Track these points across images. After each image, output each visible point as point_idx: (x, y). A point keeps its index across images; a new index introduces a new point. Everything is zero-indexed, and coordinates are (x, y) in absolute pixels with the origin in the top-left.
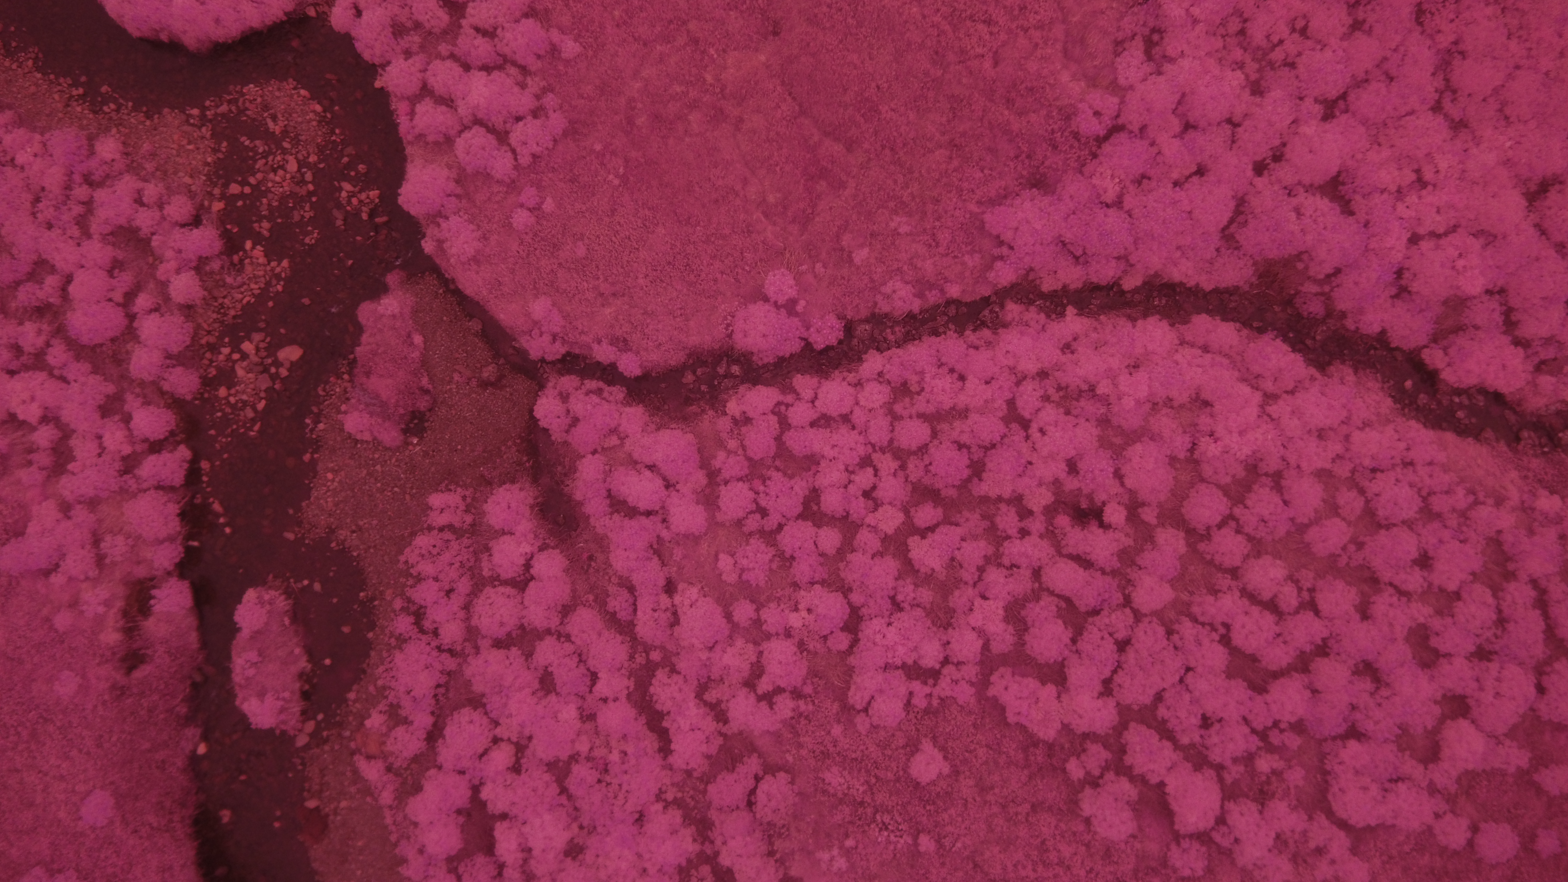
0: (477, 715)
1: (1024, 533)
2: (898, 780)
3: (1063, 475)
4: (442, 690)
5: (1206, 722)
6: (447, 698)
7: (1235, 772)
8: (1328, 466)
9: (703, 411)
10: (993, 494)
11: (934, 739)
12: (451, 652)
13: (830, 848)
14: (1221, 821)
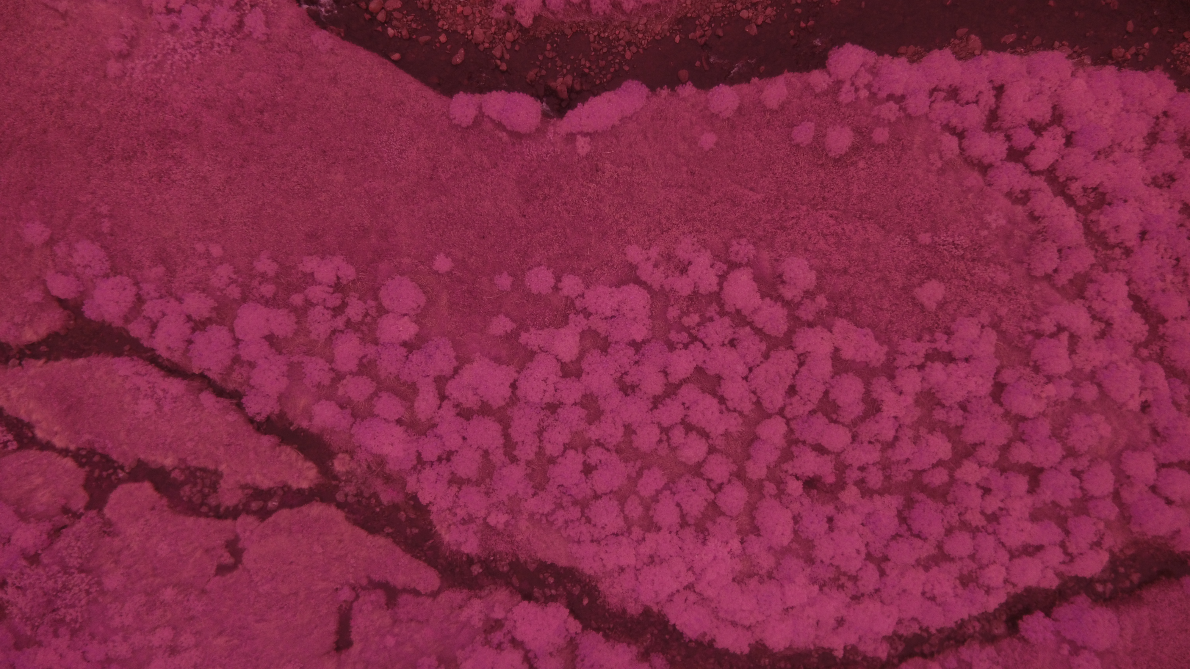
1: (862, 469)
2: (949, 280)
3: (838, 516)
5: (732, 343)
7: (712, 311)
8: (648, 535)
10: (887, 497)
11: (924, 311)
14: (723, 277)
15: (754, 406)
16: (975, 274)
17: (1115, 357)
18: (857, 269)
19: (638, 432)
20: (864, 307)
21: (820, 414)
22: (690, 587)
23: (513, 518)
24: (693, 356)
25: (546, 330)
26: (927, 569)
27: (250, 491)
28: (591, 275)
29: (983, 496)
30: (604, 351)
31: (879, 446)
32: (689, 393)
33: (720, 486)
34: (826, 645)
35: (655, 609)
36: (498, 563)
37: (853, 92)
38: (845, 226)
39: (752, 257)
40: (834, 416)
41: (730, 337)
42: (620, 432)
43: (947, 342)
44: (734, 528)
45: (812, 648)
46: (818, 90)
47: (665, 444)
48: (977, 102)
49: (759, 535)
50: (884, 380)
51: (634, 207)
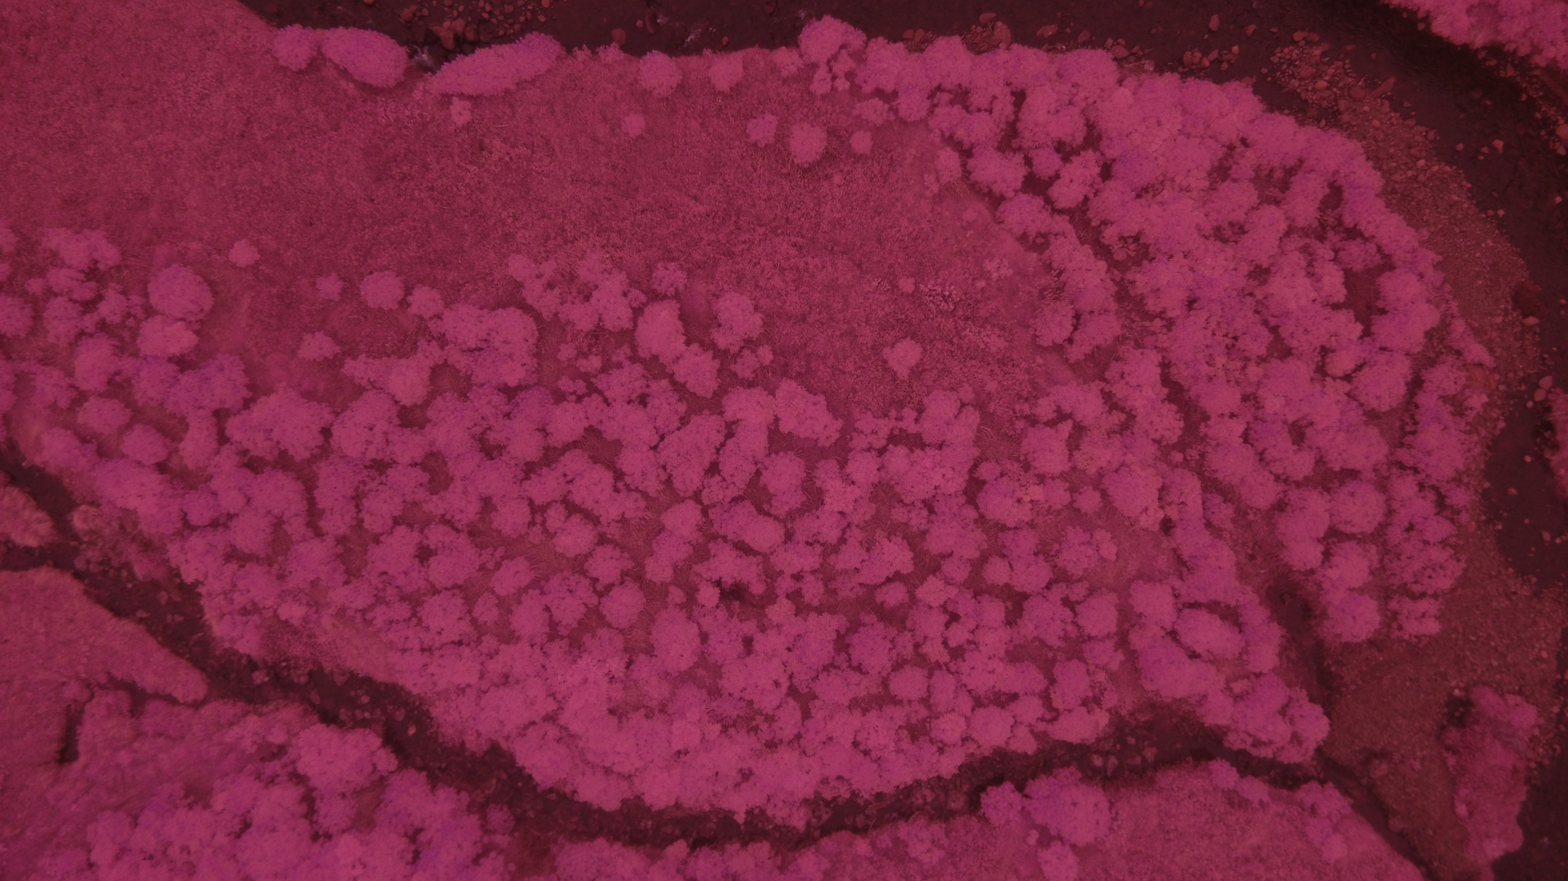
0: (1374, 404)
1: (798, 577)
2: (931, 341)
3: (759, 636)
4: (1408, 428)
5: (643, 400)
6: (1402, 420)
7: (621, 354)
8: (503, 647)
9: (1132, 714)
10: (826, 617)
11: (894, 379)
12: (1402, 466)
13: (999, 279)
14: (638, 312)
15: (662, 487)
16: (966, 336)
17: (1129, 458)
18: (817, 317)
19: (499, 508)
20: (822, 367)
21: (747, 503)
22: (550, 718)
23: (315, 612)
24: (586, 412)
25: (385, 359)
26: (865, 711)
28: (459, 290)
29: (947, 626)
30: (463, 395)
31: (818, 549)
32: (573, 462)
33: (609, 587)
34: (725, 806)
36: (292, 671)
37: (829, 80)
38: (810, 260)
39: (681, 288)
40: (766, 507)
41: (639, 392)
42: (475, 507)
43: (916, 420)
44: (621, 645)
45: (708, 808)
46: (785, 73)
47: (538, 529)
48: (990, 111)
49: (652, 656)
50: (832, 464)
51: (530, 204)
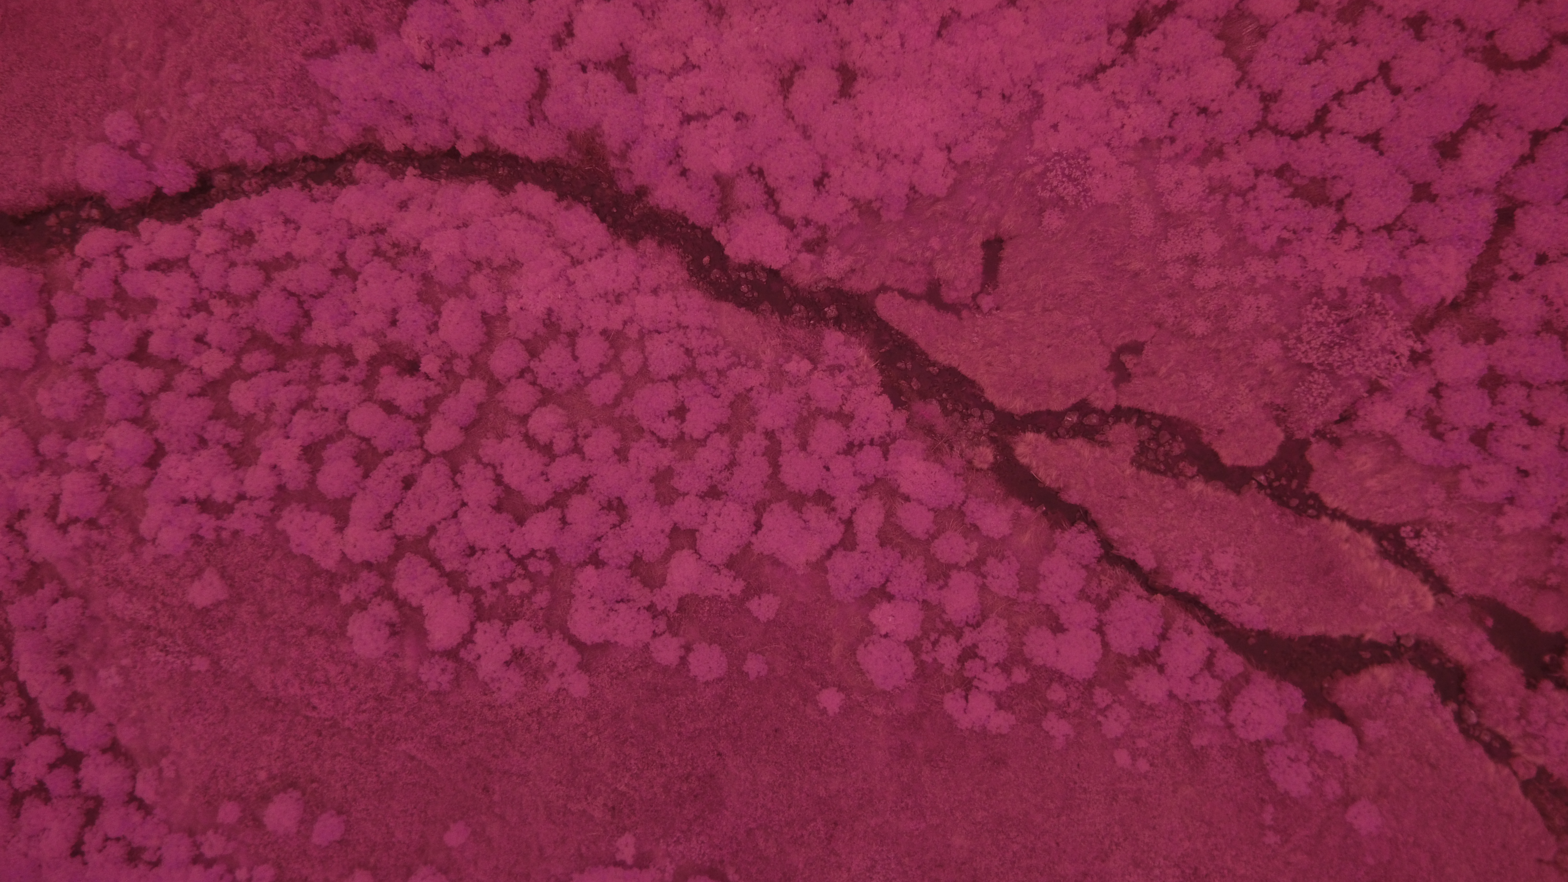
1: (344, 379)
3: (383, 326)
5: (472, 551)
7: (490, 596)
8: (617, 328)
10: (320, 342)
11: (221, 569)
13: (109, 666)
14: (467, 640)
15: (461, 468)
16: (149, 610)
18: (295, 633)
19: (611, 451)
20: (295, 582)
21: (381, 450)
22: (576, 263)
23: (781, 366)
24: (525, 540)
25: (708, 594)
26: (289, 256)
27: (1098, 437)
28: (641, 662)
29: (206, 333)
30: (637, 558)
31: (316, 404)
32: (538, 493)
33: (521, 374)
34: (426, 183)
35: (622, 242)
36: (805, 315)
38: (299, 692)
39: (426, 663)
41: (472, 559)
42: (632, 454)
43: (201, 526)
44: (511, 324)
45: (443, 181)
47: (580, 432)
49: (483, 313)
50: (291, 486)
51: (571, 750)
